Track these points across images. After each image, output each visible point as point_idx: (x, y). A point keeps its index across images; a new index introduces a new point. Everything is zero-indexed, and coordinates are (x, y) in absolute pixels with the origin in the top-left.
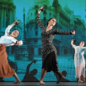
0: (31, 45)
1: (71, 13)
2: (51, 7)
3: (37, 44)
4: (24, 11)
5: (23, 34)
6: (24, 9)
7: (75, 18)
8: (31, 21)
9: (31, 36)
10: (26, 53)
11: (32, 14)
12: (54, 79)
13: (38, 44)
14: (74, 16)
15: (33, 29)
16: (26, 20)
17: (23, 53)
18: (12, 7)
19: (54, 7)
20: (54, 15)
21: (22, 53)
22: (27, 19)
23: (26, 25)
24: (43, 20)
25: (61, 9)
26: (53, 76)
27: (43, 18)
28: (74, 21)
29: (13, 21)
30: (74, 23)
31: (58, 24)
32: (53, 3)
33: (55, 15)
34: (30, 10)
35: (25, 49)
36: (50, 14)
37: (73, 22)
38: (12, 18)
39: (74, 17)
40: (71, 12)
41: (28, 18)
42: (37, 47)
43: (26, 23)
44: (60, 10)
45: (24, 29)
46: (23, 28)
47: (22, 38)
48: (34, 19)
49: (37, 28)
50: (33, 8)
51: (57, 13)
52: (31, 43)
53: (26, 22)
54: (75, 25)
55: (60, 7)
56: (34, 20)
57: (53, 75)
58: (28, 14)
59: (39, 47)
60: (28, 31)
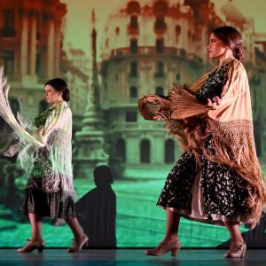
0: (115, 130)
1: (245, 26)
2: (179, 5)
3: (137, 126)
4: (93, 19)
5: (90, 96)
6: (93, 15)
7: (257, 43)
8: (115, 53)
9: (115, 101)
10: (100, 158)
12: (193, 240)
13: (140, 128)
14: (254, 34)
15: (123, 77)
16: (101, 48)
17: (92, 157)
18: (54, 10)
19: (188, 7)
20: (189, 33)
21: (88, 155)
22: (104, 46)
23: (99, 67)
24: (155, 50)
25: (213, 14)
26: (187, 230)
28: (253, 51)
29: (58, 53)
30: (254, 57)
31: (204, 63)
33: (193, 31)
34: (111, 17)
35: (98, 142)
36: (178, 29)
37: (251, 55)
38: (55, 43)
39: (254, 37)
40: (244, 22)
41: (107, 43)
42: (135, 137)
43: (99, 60)
44: (210, 17)
45: (95, 78)
46: (90, 74)
47: (88, 108)
49: (134, 74)
50: (122, 11)
51: (200, 27)
52: (115, 123)
53: (101, 56)
54: (257, 63)
55: (210, 6)
56: (126, 48)
57: (189, 228)
58: (106, 29)
59: (143, 136)
60: (105, 85)
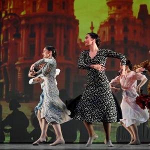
11: (104, 32)
27: (122, 39)
32: (139, 14)
48: (108, 40)
